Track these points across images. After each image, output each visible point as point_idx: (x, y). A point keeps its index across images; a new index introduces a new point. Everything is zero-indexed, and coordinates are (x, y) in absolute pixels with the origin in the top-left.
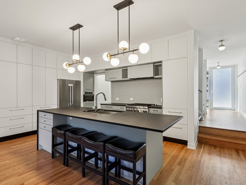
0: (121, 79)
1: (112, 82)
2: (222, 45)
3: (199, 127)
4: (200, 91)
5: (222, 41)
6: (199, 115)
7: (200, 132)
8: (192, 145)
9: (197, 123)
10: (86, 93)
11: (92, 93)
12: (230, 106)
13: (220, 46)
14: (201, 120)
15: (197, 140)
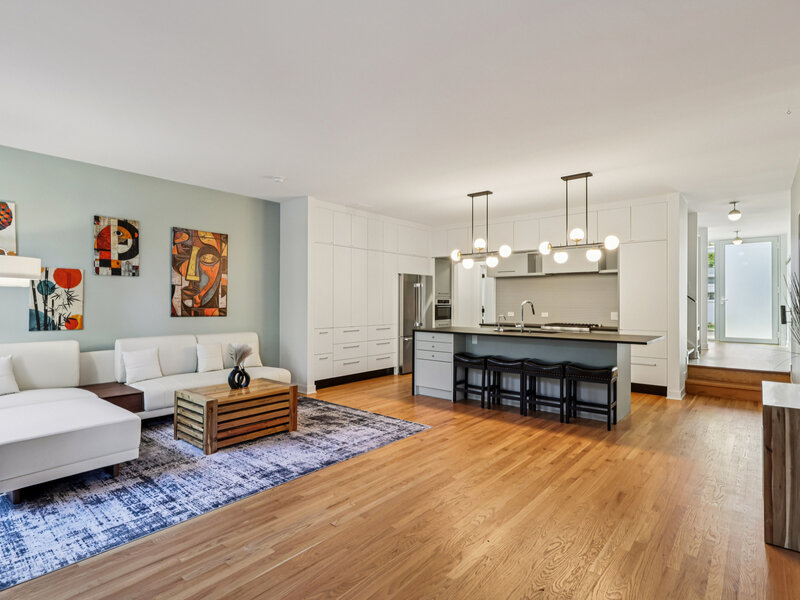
0: (526, 273)
1: (497, 278)
2: (735, 211)
3: (689, 366)
4: (691, 299)
5: (734, 203)
6: (689, 348)
7: (689, 376)
8: (675, 393)
9: (684, 361)
10: (439, 301)
11: (448, 302)
12: (768, 335)
13: (731, 213)
14: (692, 357)
15: (684, 387)
